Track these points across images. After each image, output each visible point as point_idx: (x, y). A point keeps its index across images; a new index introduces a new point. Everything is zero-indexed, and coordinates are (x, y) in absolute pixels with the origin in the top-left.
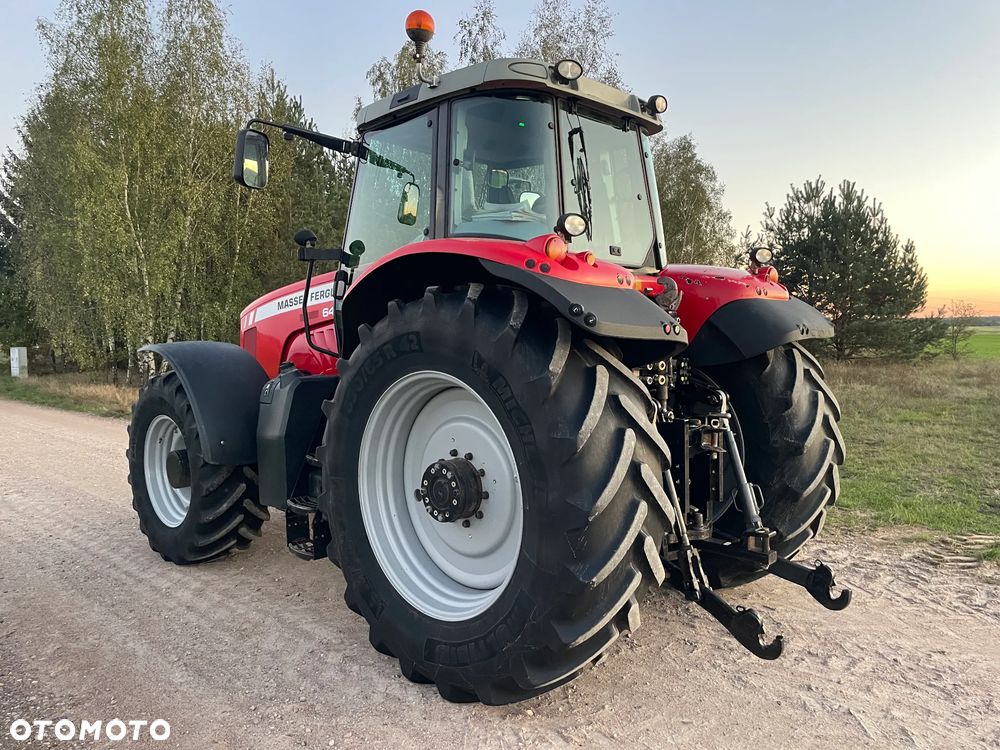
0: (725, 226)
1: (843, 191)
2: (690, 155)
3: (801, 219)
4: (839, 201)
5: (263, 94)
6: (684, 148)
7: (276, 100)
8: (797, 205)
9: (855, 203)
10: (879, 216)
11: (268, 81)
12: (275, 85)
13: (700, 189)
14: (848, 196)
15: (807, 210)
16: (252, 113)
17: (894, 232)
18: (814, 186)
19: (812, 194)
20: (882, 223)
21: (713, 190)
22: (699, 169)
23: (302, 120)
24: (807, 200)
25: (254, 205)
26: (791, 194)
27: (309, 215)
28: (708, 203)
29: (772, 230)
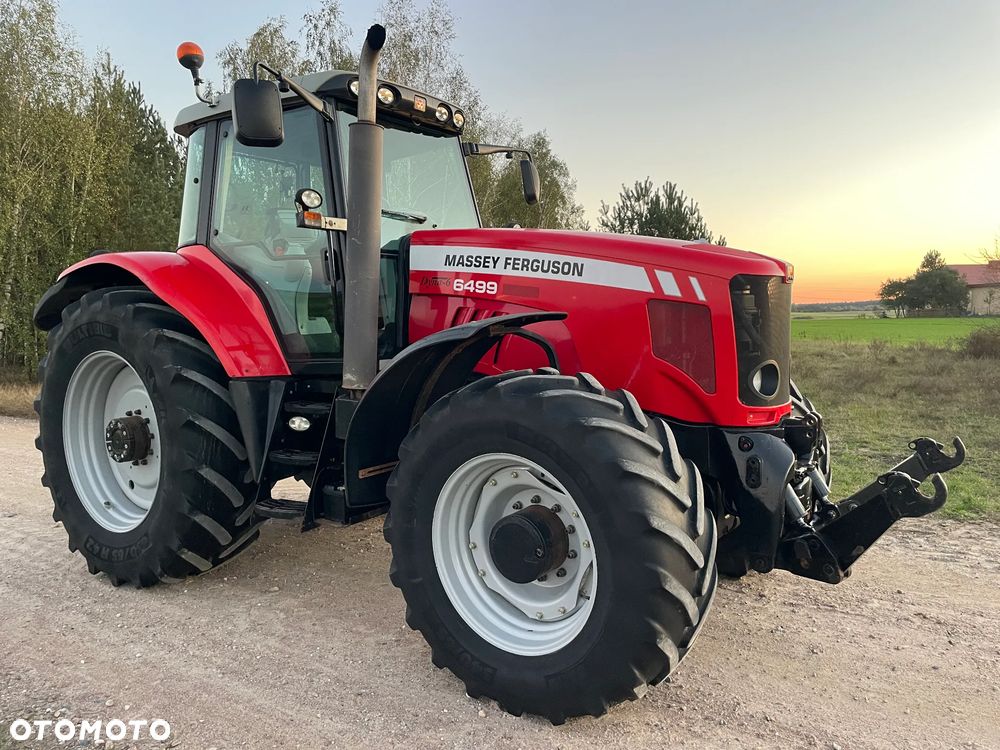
0: (578, 219)
1: (666, 192)
2: (544, 151)
3: (633, 216)
4: (663, 200)
5: (99, 79)
6: (539, 144)
7: (112, 84)
8: (629, 203)
9: (676, 203)
10: (696, 215)
11: (103, 65)
12: (112, 70)
13: (554, 183)
14: (670, 198)
15: (637, 208)
16: (88, 98)
17: (709, 229)
18: (643, 186)
19: (642, 193)
20: (698, 221)
21: (566, 185)
22: (554, 165)
23: (142, 106)
24: (638, 199)
25: (90, 193)
26: (623, 194)
27: (149, 204)
28: (563, 197)
29: (607, 226)
